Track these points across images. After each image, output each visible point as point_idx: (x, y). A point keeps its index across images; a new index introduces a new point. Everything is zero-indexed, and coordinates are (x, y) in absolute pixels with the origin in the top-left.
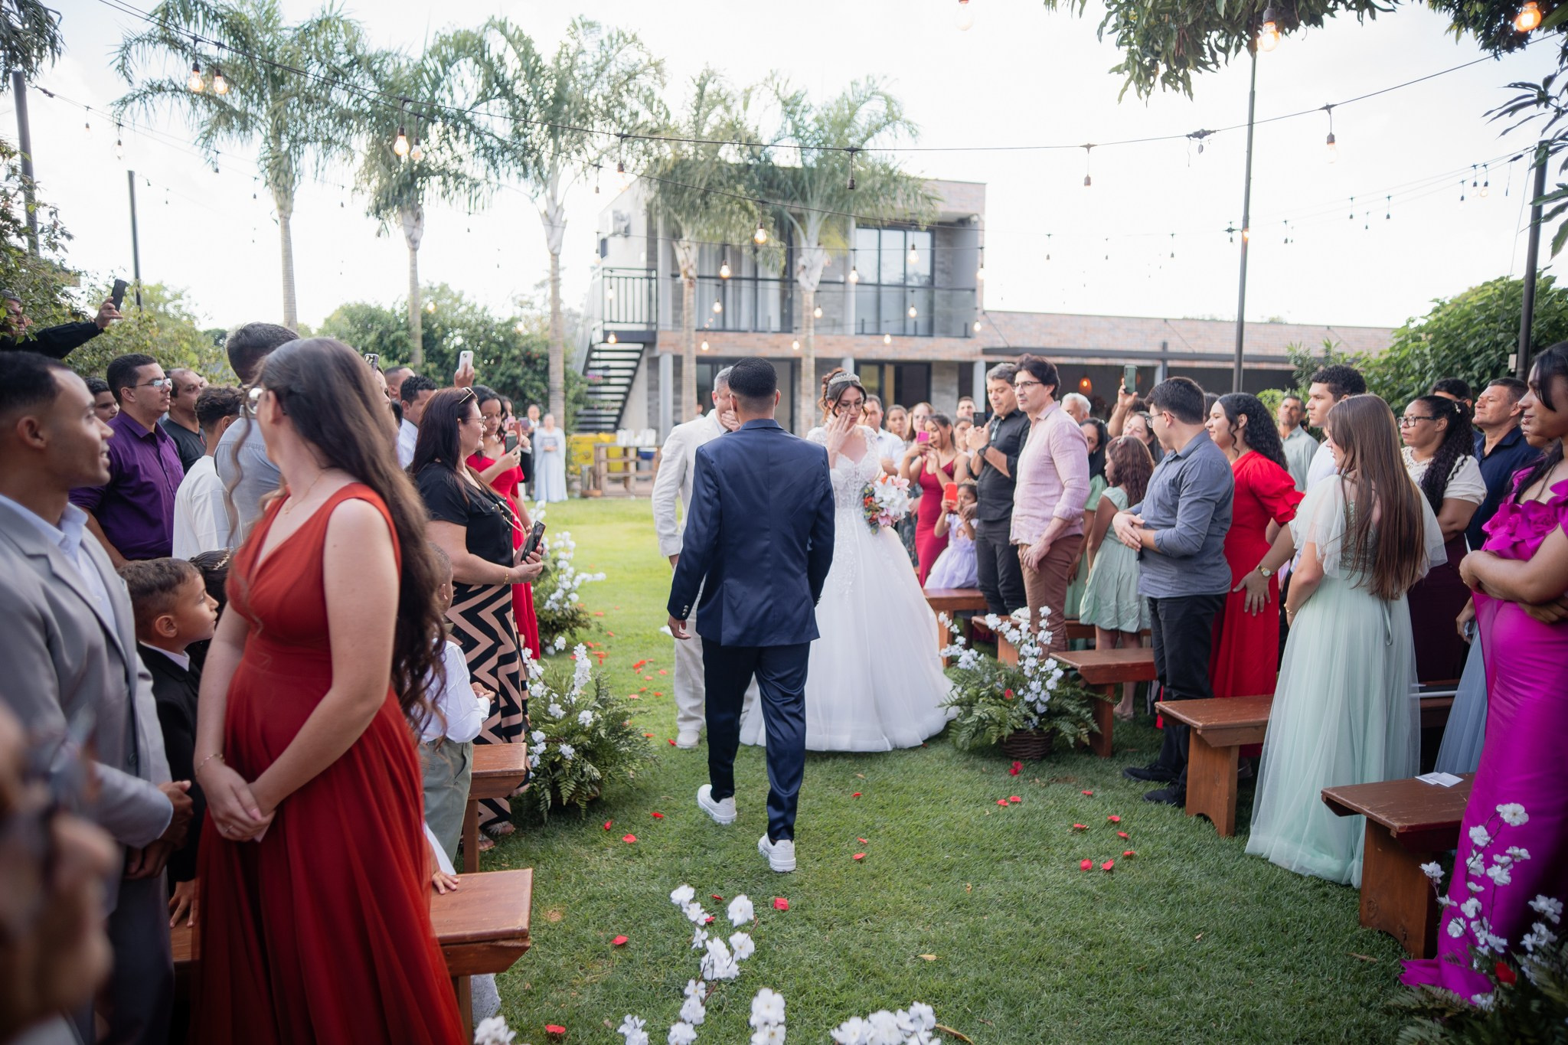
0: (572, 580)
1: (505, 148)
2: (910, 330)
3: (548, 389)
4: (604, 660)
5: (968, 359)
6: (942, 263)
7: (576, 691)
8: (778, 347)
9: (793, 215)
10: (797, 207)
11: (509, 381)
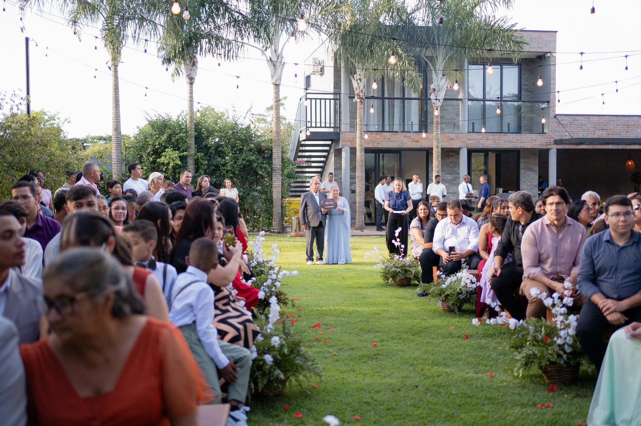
0: (277, 274)
1: (246, 21)
2: (505, 129)
3: (272, 169)
4: (294, 323)
5: (545, 147)
6: (527, 85)
7: (270, 326)
8: (418, 141)
9: (427, 57)
10: (429, 53)
11: (247, 164)
